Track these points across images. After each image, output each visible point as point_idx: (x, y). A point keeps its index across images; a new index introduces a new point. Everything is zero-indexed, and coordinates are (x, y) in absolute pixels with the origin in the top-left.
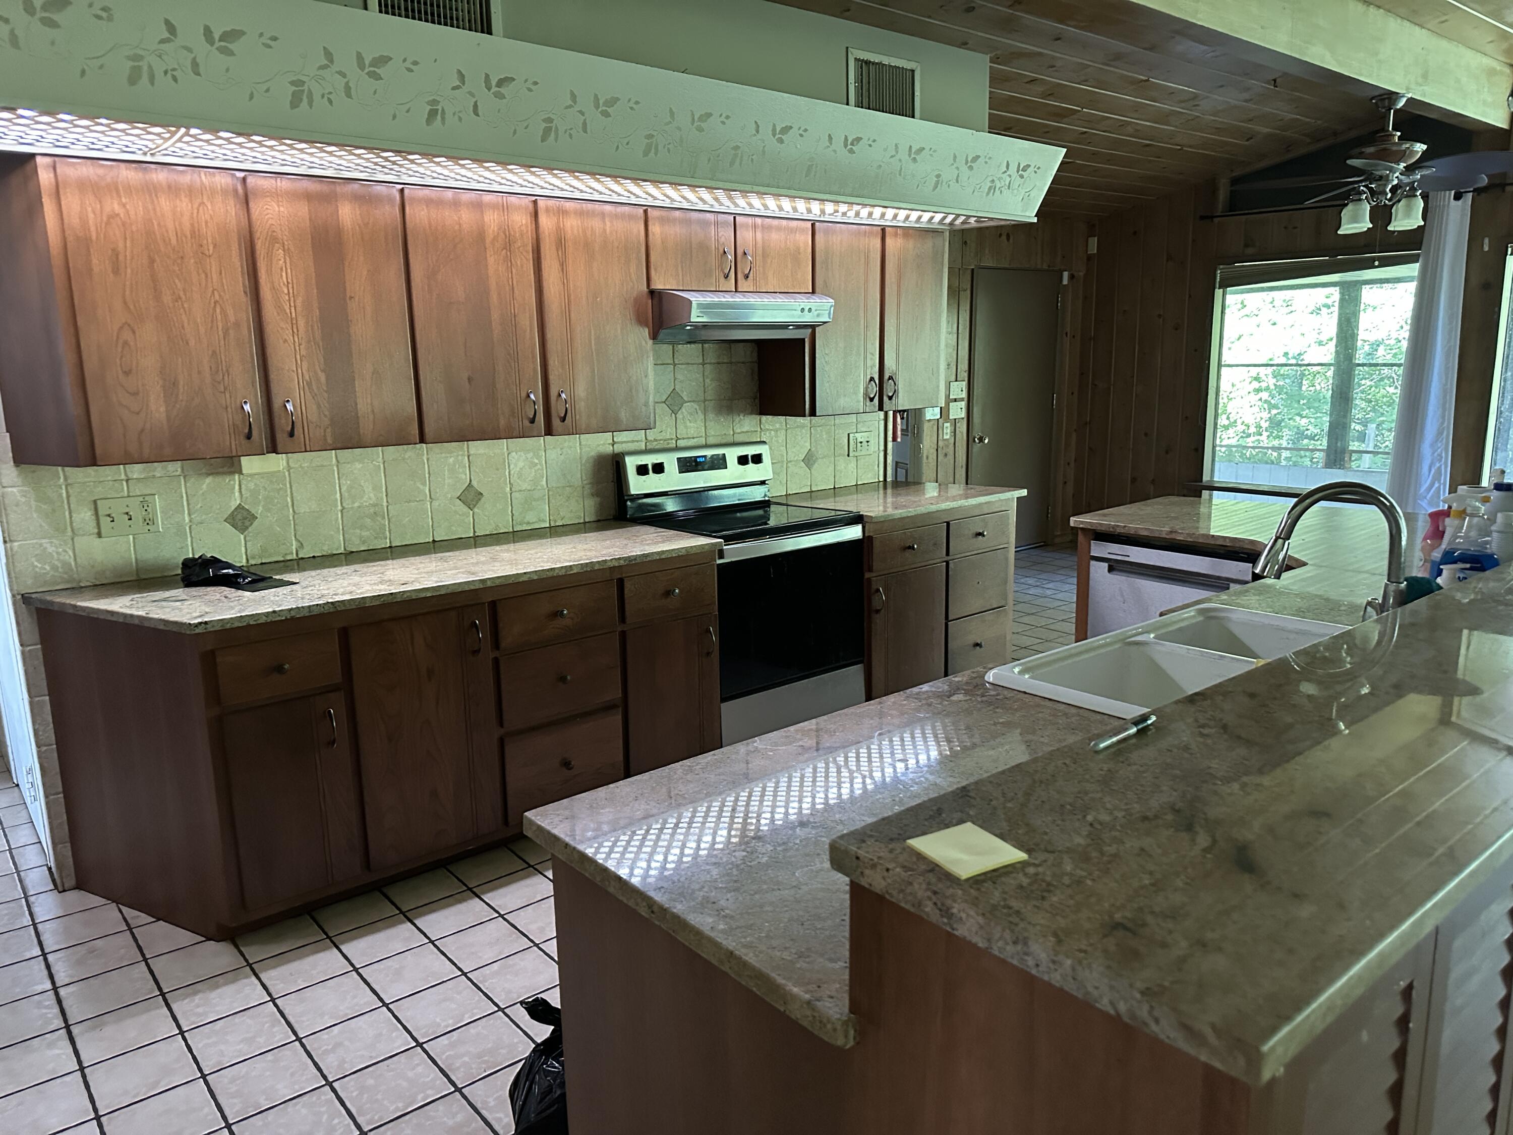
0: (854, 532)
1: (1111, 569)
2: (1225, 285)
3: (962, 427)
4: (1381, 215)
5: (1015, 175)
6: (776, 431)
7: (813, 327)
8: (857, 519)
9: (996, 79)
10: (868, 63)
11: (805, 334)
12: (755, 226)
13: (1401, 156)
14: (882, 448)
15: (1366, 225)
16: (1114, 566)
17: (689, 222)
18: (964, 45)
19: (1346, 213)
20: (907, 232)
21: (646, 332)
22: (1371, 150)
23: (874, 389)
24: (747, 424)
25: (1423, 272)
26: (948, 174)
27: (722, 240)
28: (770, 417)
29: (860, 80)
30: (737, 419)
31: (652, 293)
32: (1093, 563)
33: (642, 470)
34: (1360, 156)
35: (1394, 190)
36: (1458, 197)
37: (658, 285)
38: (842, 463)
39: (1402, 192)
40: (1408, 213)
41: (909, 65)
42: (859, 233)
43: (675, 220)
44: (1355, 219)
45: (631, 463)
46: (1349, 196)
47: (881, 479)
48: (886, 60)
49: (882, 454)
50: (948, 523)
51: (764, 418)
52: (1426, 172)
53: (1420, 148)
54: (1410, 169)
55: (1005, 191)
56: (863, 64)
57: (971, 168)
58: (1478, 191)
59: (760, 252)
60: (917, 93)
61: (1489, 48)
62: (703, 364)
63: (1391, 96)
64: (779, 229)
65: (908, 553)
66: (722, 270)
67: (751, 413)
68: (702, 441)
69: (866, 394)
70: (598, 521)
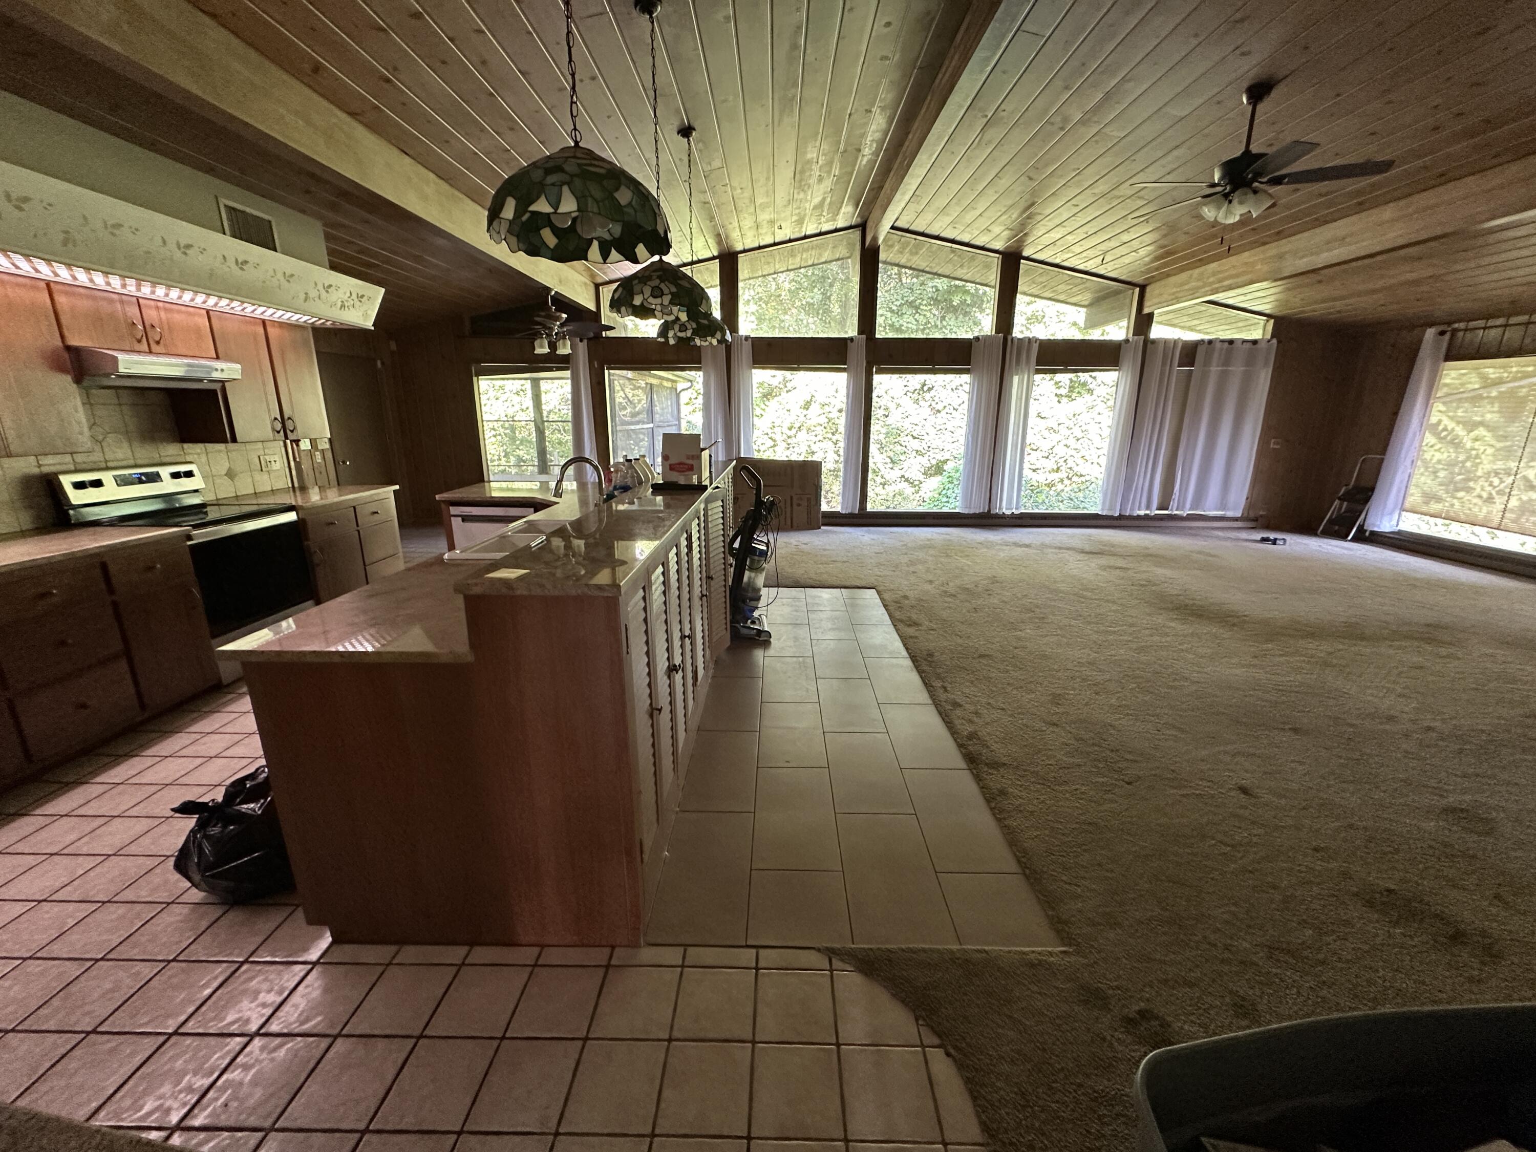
0: (291, 517)
1: (463, 520)
2: (478, 375)
3: (329, 455)
4: (553, 346)
5: (356, 300)
6: (199, 454)
7: (223, 382)
8: (290, 508)
9: (328, 237)
10: (234, 209)
11: (217, 387)
12: (157, 308)
13: (558, 318)
14: (286, 464)
15: (546, 350)
16: (465, 519)
17: (94, 298)
18: (303, 211)
19: (537, 343)
20: (281, 325)
21: (69, 378)
22: (543, 314)
23: (279, 426)
24: (172, 450)
25: (572, 374)
26: (313, 294)
27: (129, 314)
28: (191, 445)
29: (230, 219)
30: (161, 447)
31: (68, 348)
32: (452, 518)
33: (79, 486)
34: (539, 316)
35: (556, 334)
36: (581, 341)
37: (74, 341)
38: (258, 476)
39: (561, 336)
40: (564, 346)
41: (266, 217)
42: (246, 322)
43: (80, 295)
44: (542, 346)
45: (66, 481)
46: (536, 335)
47: (290, 485)
48: (248, 210)
49: (287, 470)
50: (354, 508)
51: (186, 446)
52: (569, 328)
53: (564, 316)
54: (562, 325)
55: (351, 308)
56: (230, 209)
57: (327, 292)
58: (589, 339)
59: (166, 327)
60: (276, 237)
61: (583, 273)
62: (120, 405)
63: (548, 290)
64: (179, 312)
65: (331, 527)
66: (134, 336)
67: (174, 441)
68: (132, 462)
69: (273, 429)
70: (37, 528)
